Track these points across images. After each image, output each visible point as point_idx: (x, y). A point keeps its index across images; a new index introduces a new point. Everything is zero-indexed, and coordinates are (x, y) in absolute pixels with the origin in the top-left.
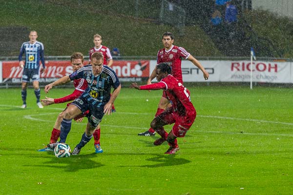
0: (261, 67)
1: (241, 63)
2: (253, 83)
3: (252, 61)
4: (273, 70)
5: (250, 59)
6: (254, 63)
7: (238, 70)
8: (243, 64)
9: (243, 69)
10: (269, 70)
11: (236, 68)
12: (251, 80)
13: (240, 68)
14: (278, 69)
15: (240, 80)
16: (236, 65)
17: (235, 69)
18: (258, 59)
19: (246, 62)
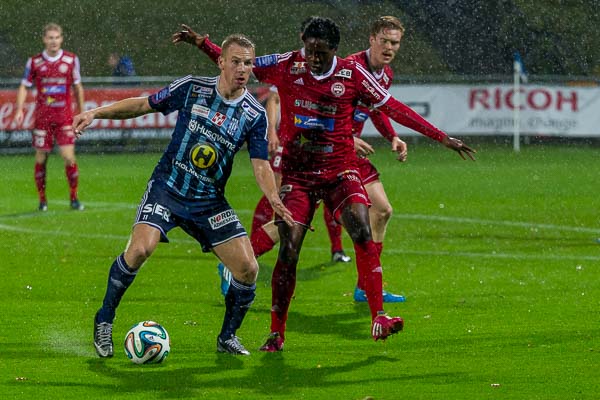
0: (540, 99)
1: (492, 89)
2: (522, 137)
3: (517, 86)
4: (567, 106)
5: (511, 81)
6: (522, 91)
7: (486, 106)
8: (498, 93)
9: (498, 105)
10: (559, 107)
11: (481, 101)
12: (516, 131)
13: (491, 101)
14: (580, 104)
15: (490, 130)
16: (480, 95)
17: (478, 106)
18: (531, 81)
19: (505, 89)
